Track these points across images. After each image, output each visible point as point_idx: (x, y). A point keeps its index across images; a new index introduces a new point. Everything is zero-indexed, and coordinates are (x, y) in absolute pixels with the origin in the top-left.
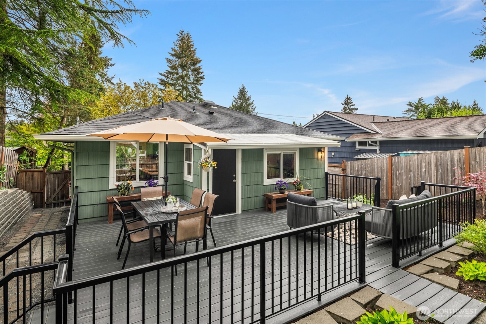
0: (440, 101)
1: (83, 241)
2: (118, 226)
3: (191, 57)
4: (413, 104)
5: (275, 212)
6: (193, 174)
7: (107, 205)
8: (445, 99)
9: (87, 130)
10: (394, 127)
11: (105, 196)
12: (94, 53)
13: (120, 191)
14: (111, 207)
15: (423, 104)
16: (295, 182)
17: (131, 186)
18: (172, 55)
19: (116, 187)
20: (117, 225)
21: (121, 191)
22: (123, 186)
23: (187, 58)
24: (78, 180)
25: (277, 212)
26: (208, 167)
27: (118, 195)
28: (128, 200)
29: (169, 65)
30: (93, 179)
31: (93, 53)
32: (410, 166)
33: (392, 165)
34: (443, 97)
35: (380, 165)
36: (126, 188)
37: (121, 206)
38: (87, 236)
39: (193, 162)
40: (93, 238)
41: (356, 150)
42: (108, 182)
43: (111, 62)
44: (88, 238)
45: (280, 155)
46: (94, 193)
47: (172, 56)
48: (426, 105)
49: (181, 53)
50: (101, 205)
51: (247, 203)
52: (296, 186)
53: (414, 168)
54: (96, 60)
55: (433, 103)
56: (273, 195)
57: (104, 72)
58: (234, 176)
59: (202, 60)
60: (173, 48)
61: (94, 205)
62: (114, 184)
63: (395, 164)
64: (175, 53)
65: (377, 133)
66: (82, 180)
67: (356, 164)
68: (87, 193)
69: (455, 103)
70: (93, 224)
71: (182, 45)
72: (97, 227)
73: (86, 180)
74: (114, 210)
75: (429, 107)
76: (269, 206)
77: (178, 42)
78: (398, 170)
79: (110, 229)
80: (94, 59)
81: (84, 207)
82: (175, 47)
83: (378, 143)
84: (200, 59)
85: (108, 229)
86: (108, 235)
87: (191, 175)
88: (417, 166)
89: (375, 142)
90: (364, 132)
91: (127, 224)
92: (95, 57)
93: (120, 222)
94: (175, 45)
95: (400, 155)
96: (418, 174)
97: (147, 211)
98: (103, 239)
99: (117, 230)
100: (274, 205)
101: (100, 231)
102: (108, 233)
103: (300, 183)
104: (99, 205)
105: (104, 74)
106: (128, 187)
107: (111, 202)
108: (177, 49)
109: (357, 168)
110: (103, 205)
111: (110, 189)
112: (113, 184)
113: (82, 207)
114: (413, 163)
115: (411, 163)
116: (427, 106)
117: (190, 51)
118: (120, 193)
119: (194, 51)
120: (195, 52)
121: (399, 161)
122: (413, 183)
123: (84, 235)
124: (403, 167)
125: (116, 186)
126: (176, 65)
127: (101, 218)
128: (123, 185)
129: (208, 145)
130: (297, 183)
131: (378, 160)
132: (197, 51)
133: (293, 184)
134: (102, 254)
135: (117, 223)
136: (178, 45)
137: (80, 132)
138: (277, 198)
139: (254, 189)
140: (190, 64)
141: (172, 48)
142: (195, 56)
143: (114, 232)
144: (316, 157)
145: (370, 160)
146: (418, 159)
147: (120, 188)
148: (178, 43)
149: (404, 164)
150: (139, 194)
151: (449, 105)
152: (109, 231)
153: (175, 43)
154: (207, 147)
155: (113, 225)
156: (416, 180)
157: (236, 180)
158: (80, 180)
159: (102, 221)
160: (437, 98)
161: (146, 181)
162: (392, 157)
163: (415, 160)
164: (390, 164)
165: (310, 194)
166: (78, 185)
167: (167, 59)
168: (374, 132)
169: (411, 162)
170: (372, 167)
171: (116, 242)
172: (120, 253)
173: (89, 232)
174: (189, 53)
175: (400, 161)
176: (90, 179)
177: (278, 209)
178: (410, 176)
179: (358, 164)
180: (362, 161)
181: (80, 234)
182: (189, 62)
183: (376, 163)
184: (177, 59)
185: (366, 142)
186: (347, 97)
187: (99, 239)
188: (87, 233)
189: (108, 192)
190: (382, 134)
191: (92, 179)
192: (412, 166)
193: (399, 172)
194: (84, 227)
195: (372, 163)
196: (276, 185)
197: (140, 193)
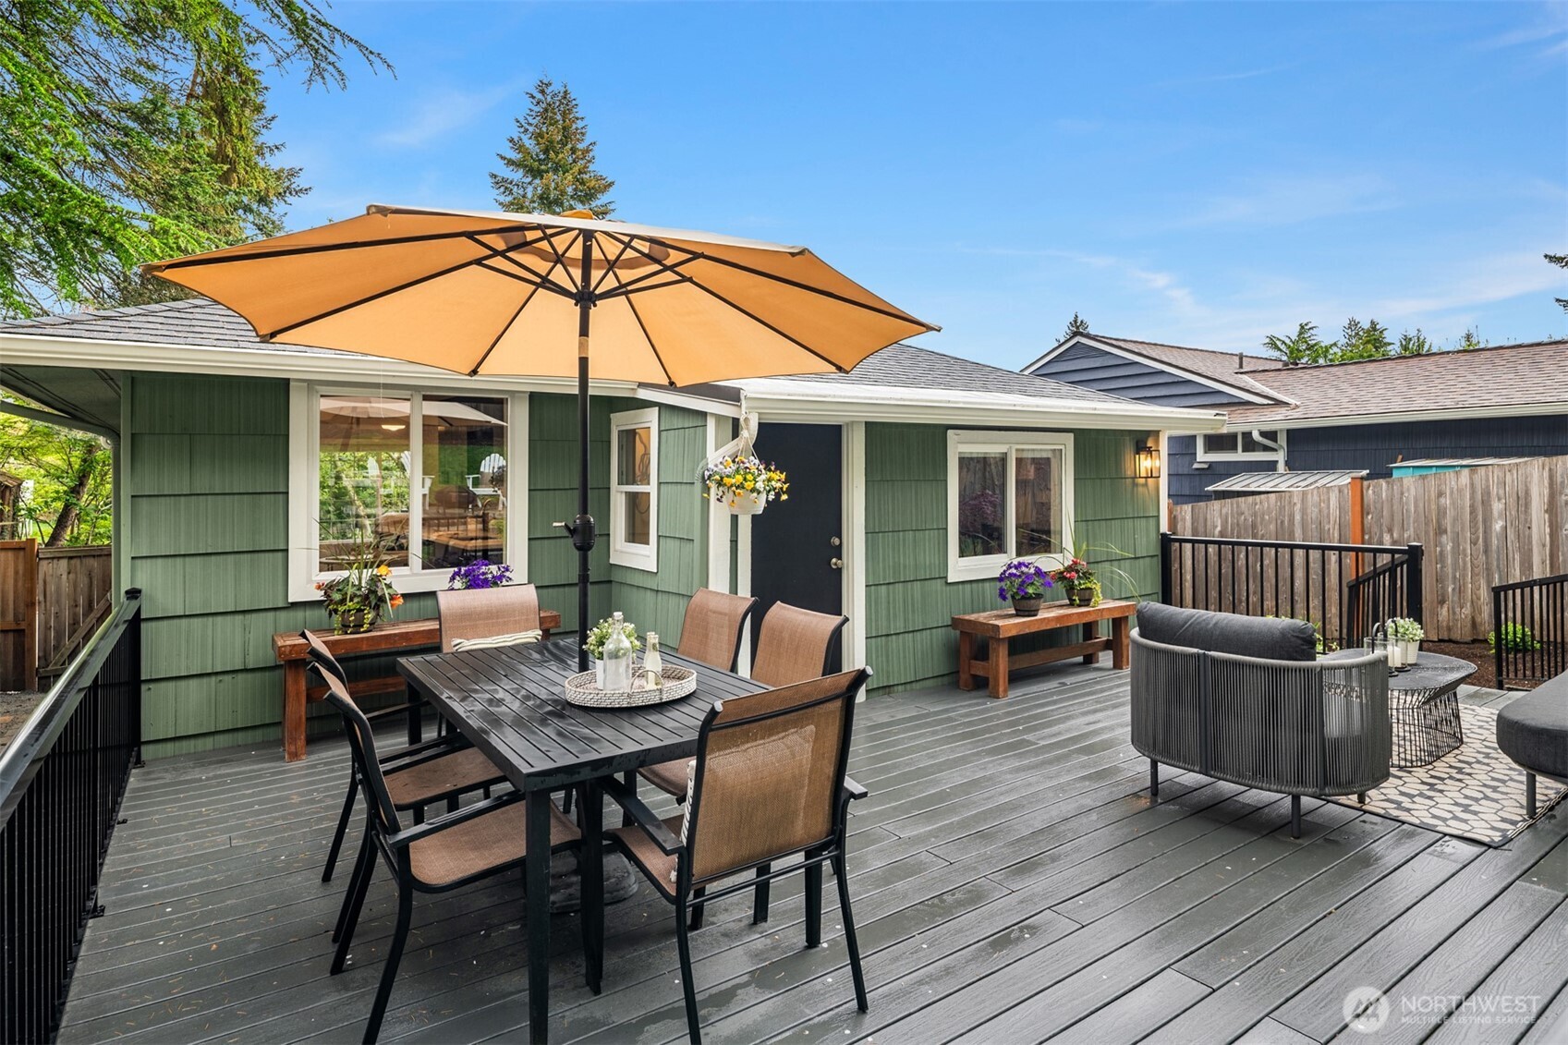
0: (1361, 333)
1: (156, 856)
2: (333, 771)
3: (576, 169)
4: (1284, 342)
5: (1005, 691)
6: (659, 537)
7: (278, 673)
8: (1378, 327)
9: (180, 328)
10: (1335, 383)
11: (270, 630)
12: (236, 131)
13: (336, 611)
14: (296, 682)
15: (1314, 342)
16: (1069, 569)
17: (389, 586)
18: (510, 162)
19: (318, 595)
20: (325, 764)
21: (341, 609)
22: (350, 591)
23: (564, 174)
24: (138, 562)
25: (1016, 693)
26: (753, 490)
27: (331, 630)
28: (373, 650)
29: (502, 198)
30: (213, 558)
31: (230, 132)
32: (1441, 512)
33: (1364, 511)
34: (1372, 322)
35: (1313, 512)
36: (366, 597)
37: (349, 679)
38: (179, 829)
39: (659, 484)
40: (203, 835)
41: (1196, 466)
42: (280, 573)
43: (300, 182)
44: (178, 840)
45: (1003, 459)
46: (219, 619)
47: (512, 168)
48: (1321, 347)
49: (542, 157)
50: (250, 676)
51: (887, 656)
52: (1072, 585)
53: (1455, 520)
54: (242, 154)
55: (1343, 341)
56: (1000, 623)
57: (275, 218)
58: (836, 541)
59: (613, 183)
60: (516, 140)
61: (220, 678)
62: (310, 581)
63: (1379, 506)
64: (520, 156)
65: (1279, 403)
66: (160, 561)
67: (1217, 514)
68: (184, 621)
69: (1410, 339)
70: (211, 763)
71: (544, 129)
72: (229, 775)
73: (179, 560)
74: (309, 699)
75: (1331, 351)
76: (979, 668)
77: (531, 121)
78: (1390, 531)
79: (290, 788)
80: (235, 151)
81: (171, 685)
82: (522, 136)
83: (1282, 440)
84: (609, 180)
85: (284, 788)
86: (283, 818)
87: (647, 543)
88: (1471, 513)
89: (1271, 435)
90: (1225, 401)
91: (386, 773)
92: (239, 144)
93: (345, 751)
94: (522, 130)
95: (1396, 474)
96: (1474, 543)
97: (490, 702)
98: (255, 846)
99: (327, 789)
100: (1002, 662)
101: (244, 796)
102: (283, 807)
103: (1087, 575)
104: (240, 677)
105: (273, 223)
106: (375, 592)
107: (301, 663)
108: (529, 143)
109: (1219, 529)
110: (258, 675)
111: (292, 604)
112: (306, 579)
113: (163, 685)
114: (1453, 503)
115: (1446, 501)
116: (1327, 349)
117: (573, 150)
118: (337, 619)
119: (587, 151)
120: (591, 154)
121: (1393, 495)
122: (1454, 577)
123: (161, 821)
124: (1409, 517)
125: (319, 587)
126: (524, 196)
127: (250, 734)
128: (354, 585)
129: (749, 395)
130: (1077, 572)
131: (1304, 493)
132: (596, 152)
133: (1060, 576)
134: (247, 940)
135: (324, 755)
136: (531, 129)
137: (142, 331)
138: (1014, 633)
139: (913, 599)
140: (572, 197)
141: (511, 140)
142: (591, 167)
143: (313, 801)
144: (1129, 473)
145: (1273, 495)
146: (1472, 485)
147: (337, 597)
148: (531, 125)
149: (1416, 507)
150: (433, 625)
151: (1389, 348)
152: (287, 798)
153: (523, 122)
154: (743, 402)
155: (309, 767)
156: (1465, 563)
157: (840, 558)
158: (149, 561)
159: (256, 746)
160: (1353, 324)
161: (456, 569)
162: (1366, 483)
163: (1460, 491)
164: (1358, 508)
165: (1127, 617)
166: (138, 586)
167: (494, 176)
168: (1266, 402)
169: (1442, 500)
170: (1282, 522)
171: (323, 857)
172: (345, 930)
173: (187, 807)
174: (570, 160)
175: (1397, 496)
176: (198, 559)
177: (1016, 678)
178: (1441, 552)
179: (1224, 511)
180: (1241, 500)
181: (142, 815)
182: (570, 190)
183: (1298, 506)
184: (529, 179)
185: (1233, 437)
186: (1076, 322)
187: (234, 842)
188: (181, 808)
189: (282, 615)
190: (1297, 406)
191: (207, 558)
192: (1450, 514)
193: (1395, 535)
194: (168, 778)
195: (1282, 508)
196: (1000, 579)
197: (439, 618)
